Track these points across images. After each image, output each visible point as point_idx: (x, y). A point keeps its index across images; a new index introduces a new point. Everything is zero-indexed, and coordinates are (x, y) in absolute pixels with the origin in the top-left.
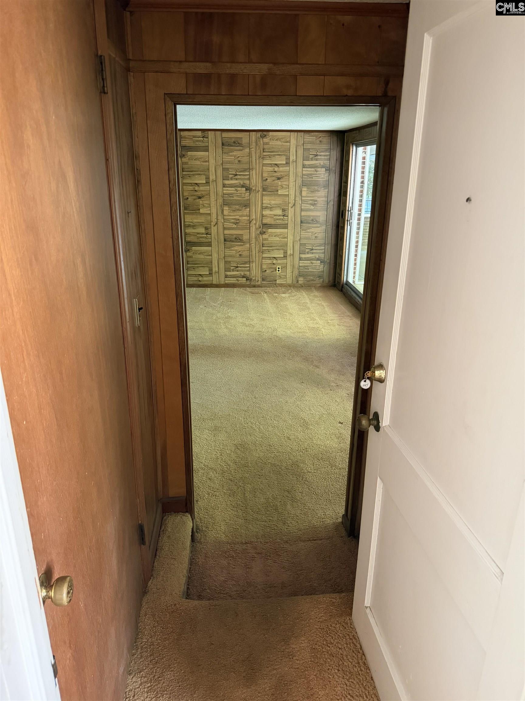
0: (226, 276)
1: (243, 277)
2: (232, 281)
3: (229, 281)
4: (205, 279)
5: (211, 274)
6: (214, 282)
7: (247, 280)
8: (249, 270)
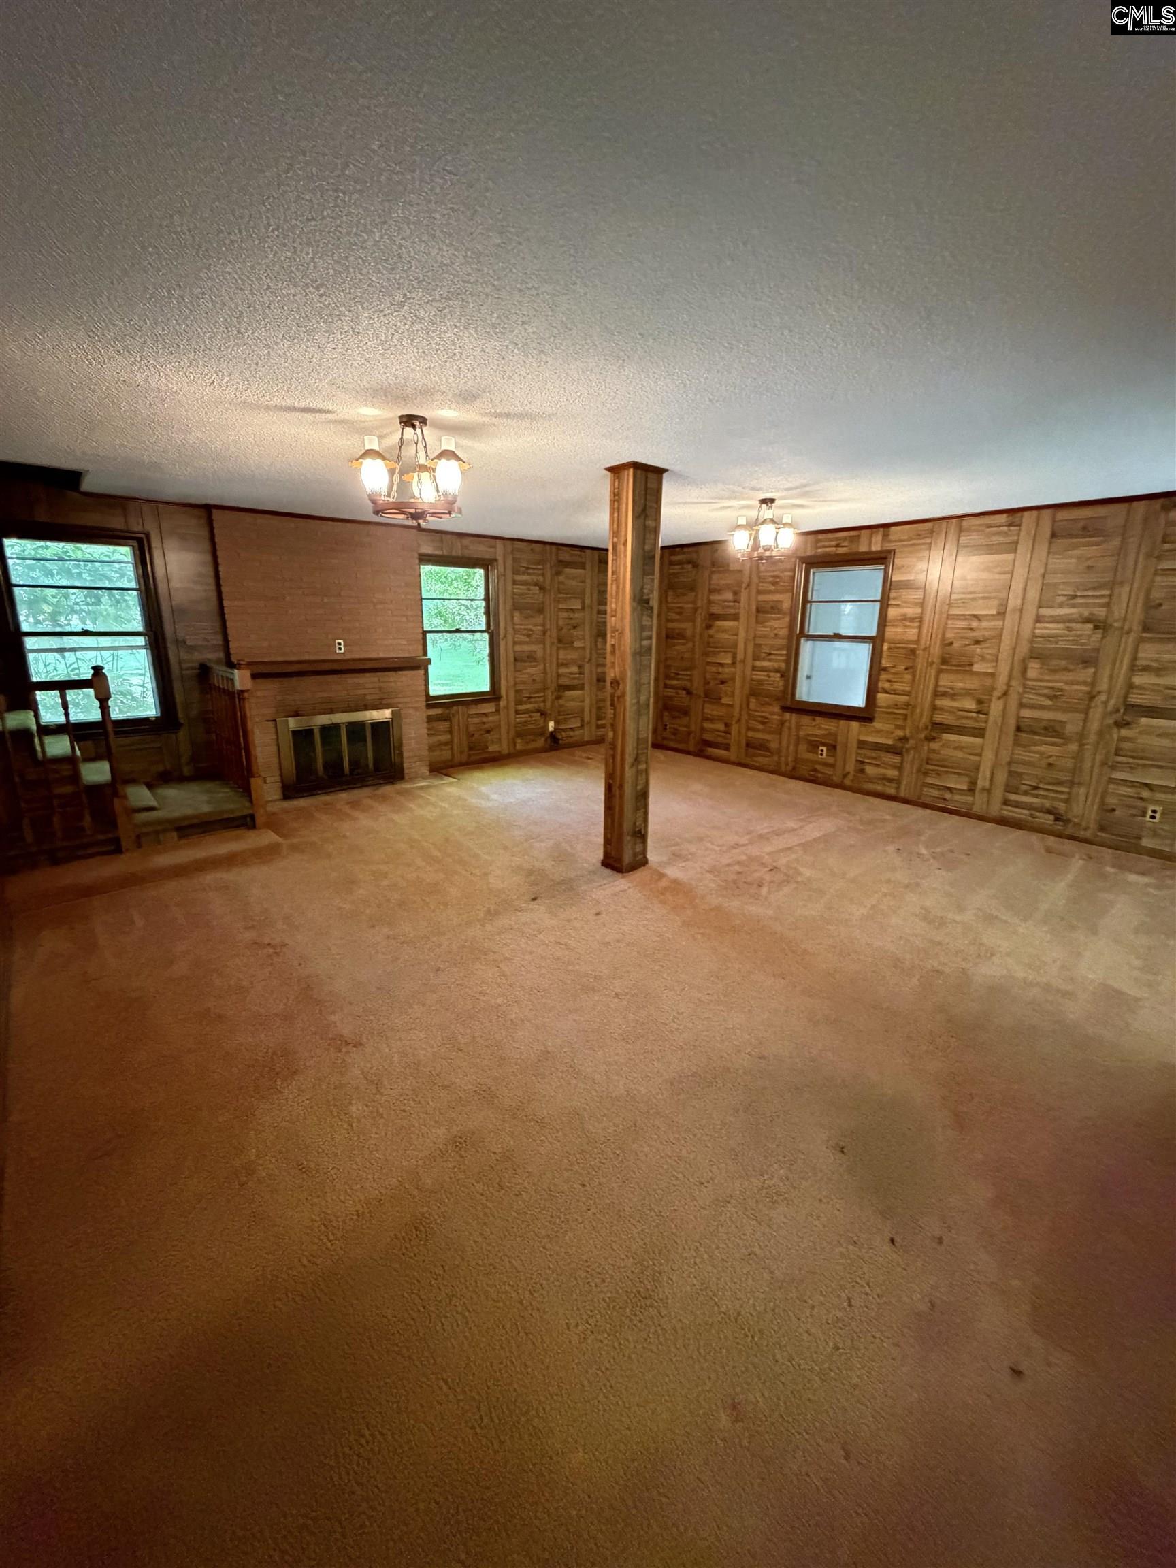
0: (1006, 802)
1: (1049, 812)
2: (1022, 814)
3: (1010, 814)
4: (957, 797)
5: (971, 791)
6: (976, 809)
7: (1057, 819)
8: (1067, 801)
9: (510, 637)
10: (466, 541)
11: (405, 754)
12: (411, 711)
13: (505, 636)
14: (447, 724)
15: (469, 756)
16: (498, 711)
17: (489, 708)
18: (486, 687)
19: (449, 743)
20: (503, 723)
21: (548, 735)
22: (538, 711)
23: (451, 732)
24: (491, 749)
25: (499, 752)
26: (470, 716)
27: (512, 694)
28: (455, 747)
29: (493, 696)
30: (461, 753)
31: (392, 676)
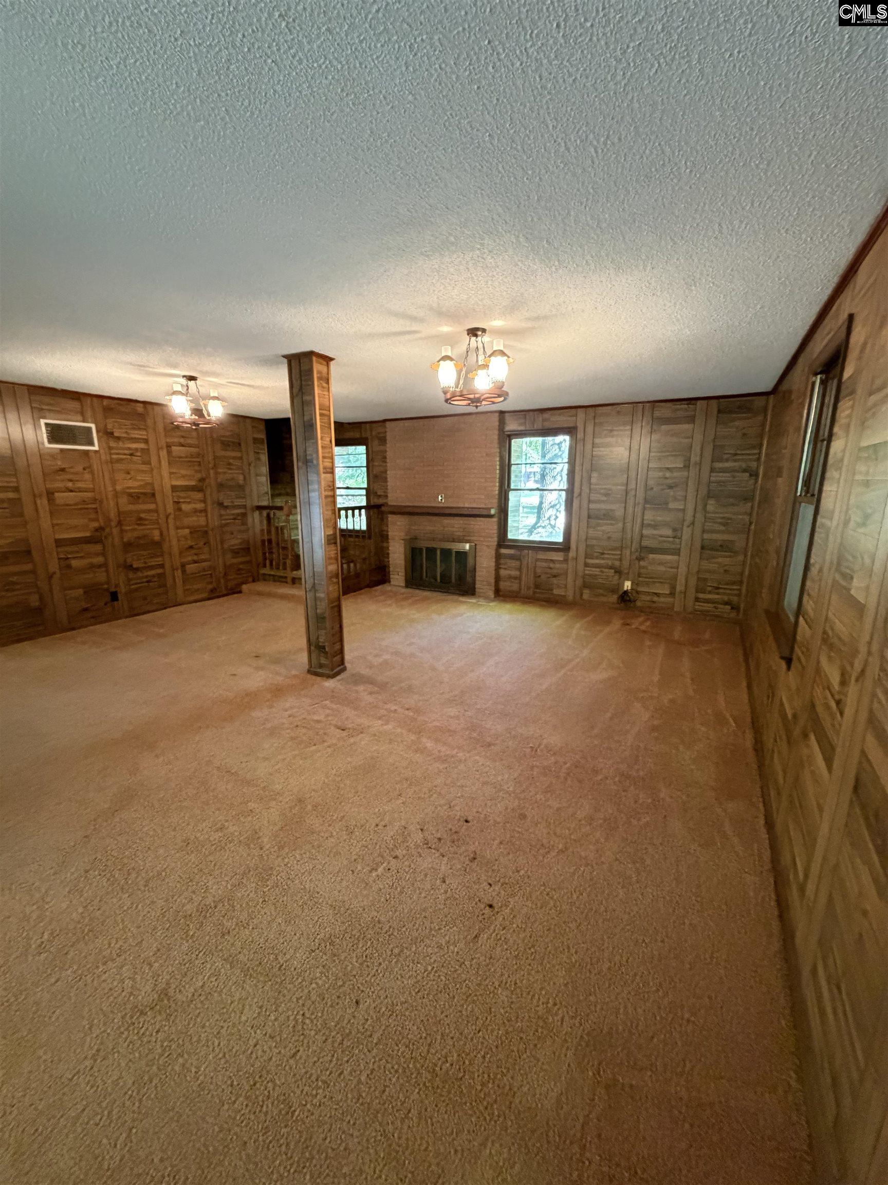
9: (584, 495)
10: (546, 415)
11: (478, 578)
12: (485, 548)
13: (580, 495)
14: (518, 563)
15: (534, 593)
16: (566, 560)
17: (558, 556)
18: (560, 539)
19: (519, 578)
20: (570, 571)
21: (621, 593)
22: (611, 568)
23: (520, 569)
24: (556, 592)
25: (564, 596)
26: (537, 560)
27: (582, 548)
28: (523, 583)
29: (565, 547)
30: (529, 588)
31: (472, 521)
